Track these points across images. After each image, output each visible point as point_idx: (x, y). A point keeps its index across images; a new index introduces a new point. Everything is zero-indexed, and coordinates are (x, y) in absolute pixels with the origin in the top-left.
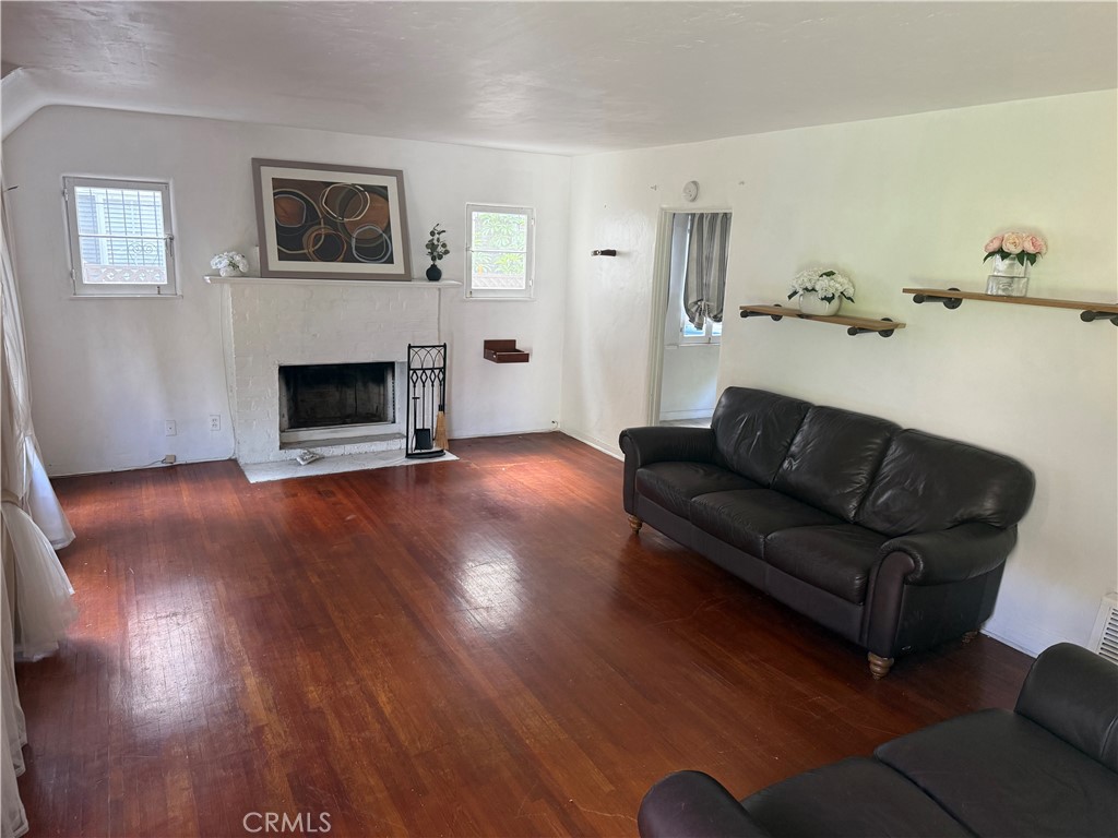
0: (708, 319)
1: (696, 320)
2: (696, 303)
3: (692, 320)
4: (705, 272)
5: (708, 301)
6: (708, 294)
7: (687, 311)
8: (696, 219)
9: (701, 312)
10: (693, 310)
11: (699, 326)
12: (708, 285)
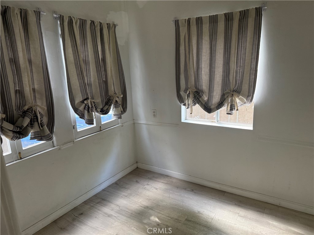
0: (96, 113)
1: (86, 117)
2: (83, 102)
3: (82, 116)
4: (85, 74)
5: (93, 98)
6: (91, 93)
7: (76, 110)
8: (66, 24)
9: (89, 110)
10: (81, 108)
11: (90, 122)
12: (90, 85)
